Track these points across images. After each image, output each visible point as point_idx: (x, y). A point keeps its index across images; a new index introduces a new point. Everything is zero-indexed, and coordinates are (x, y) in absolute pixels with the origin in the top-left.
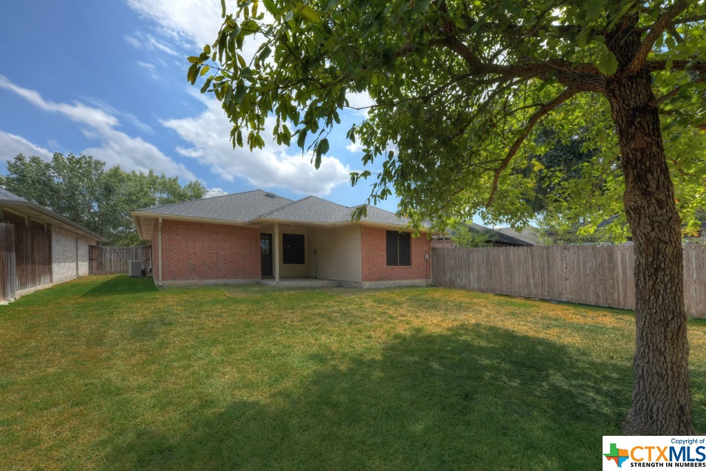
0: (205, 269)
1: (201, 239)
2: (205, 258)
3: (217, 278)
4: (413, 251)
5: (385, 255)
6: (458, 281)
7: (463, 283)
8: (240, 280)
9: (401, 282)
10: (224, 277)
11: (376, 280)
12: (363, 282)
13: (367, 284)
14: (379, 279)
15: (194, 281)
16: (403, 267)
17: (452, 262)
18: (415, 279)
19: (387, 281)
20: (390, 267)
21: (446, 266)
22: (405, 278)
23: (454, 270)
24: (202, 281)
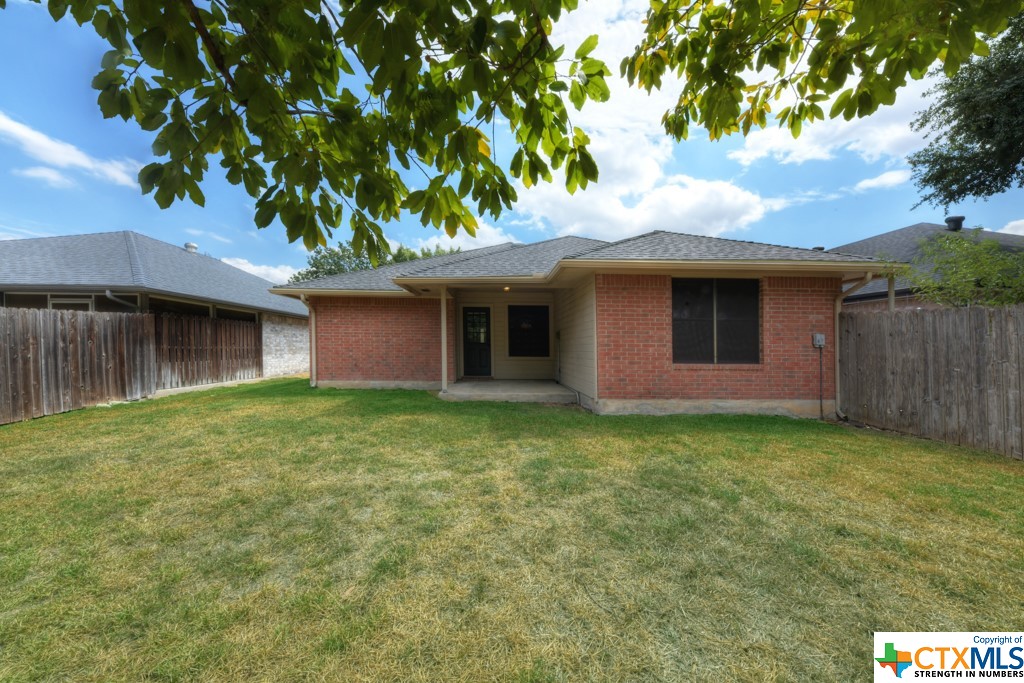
0: (370, 365)
1: (365, 321)
2: (371, 348)
3: (388, 378)
4: (766, 325)
5: (669, 337)
6: (935, 415)
7: (953, 424)
8: (421, 383)
9: (721, 403)
10: (397, 378)
11: (640, 397)
12: (601, 401)
13: (612, 407)
14: (649, 394)
15: (357, 382)
16: (728, 366)
17: (911, 355)
18: (772, 397)
19: (673, 401)
20: (683, 366)
21: (889, 366)
22: (735, 394)
23: (919, 379)
24: (367, 382)
